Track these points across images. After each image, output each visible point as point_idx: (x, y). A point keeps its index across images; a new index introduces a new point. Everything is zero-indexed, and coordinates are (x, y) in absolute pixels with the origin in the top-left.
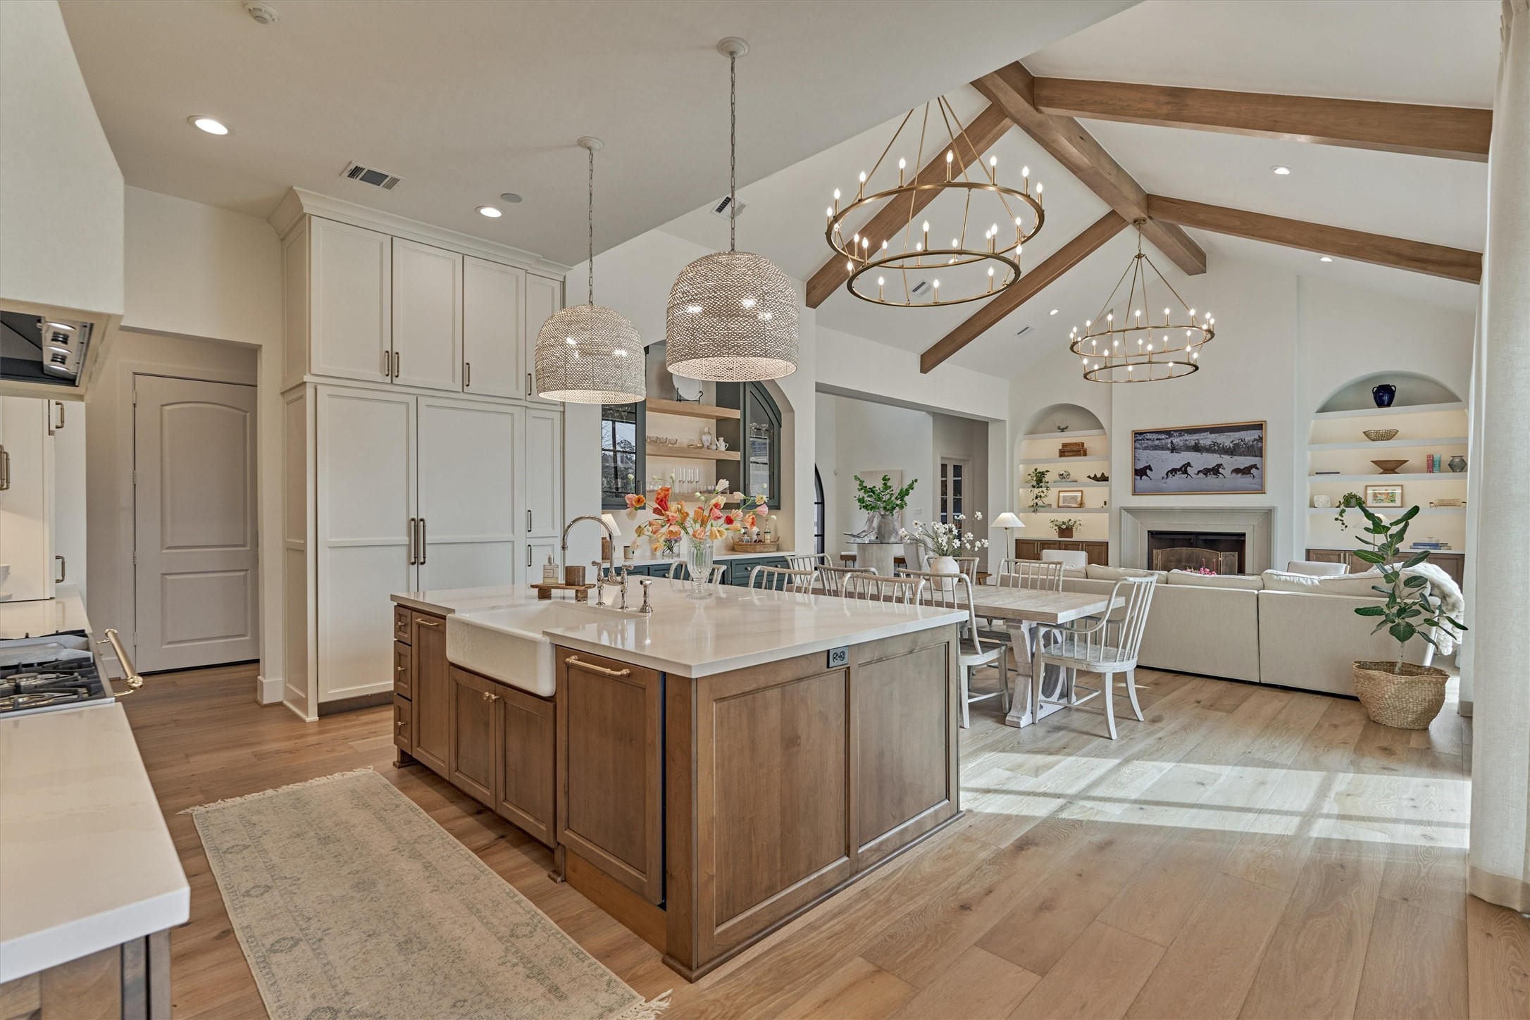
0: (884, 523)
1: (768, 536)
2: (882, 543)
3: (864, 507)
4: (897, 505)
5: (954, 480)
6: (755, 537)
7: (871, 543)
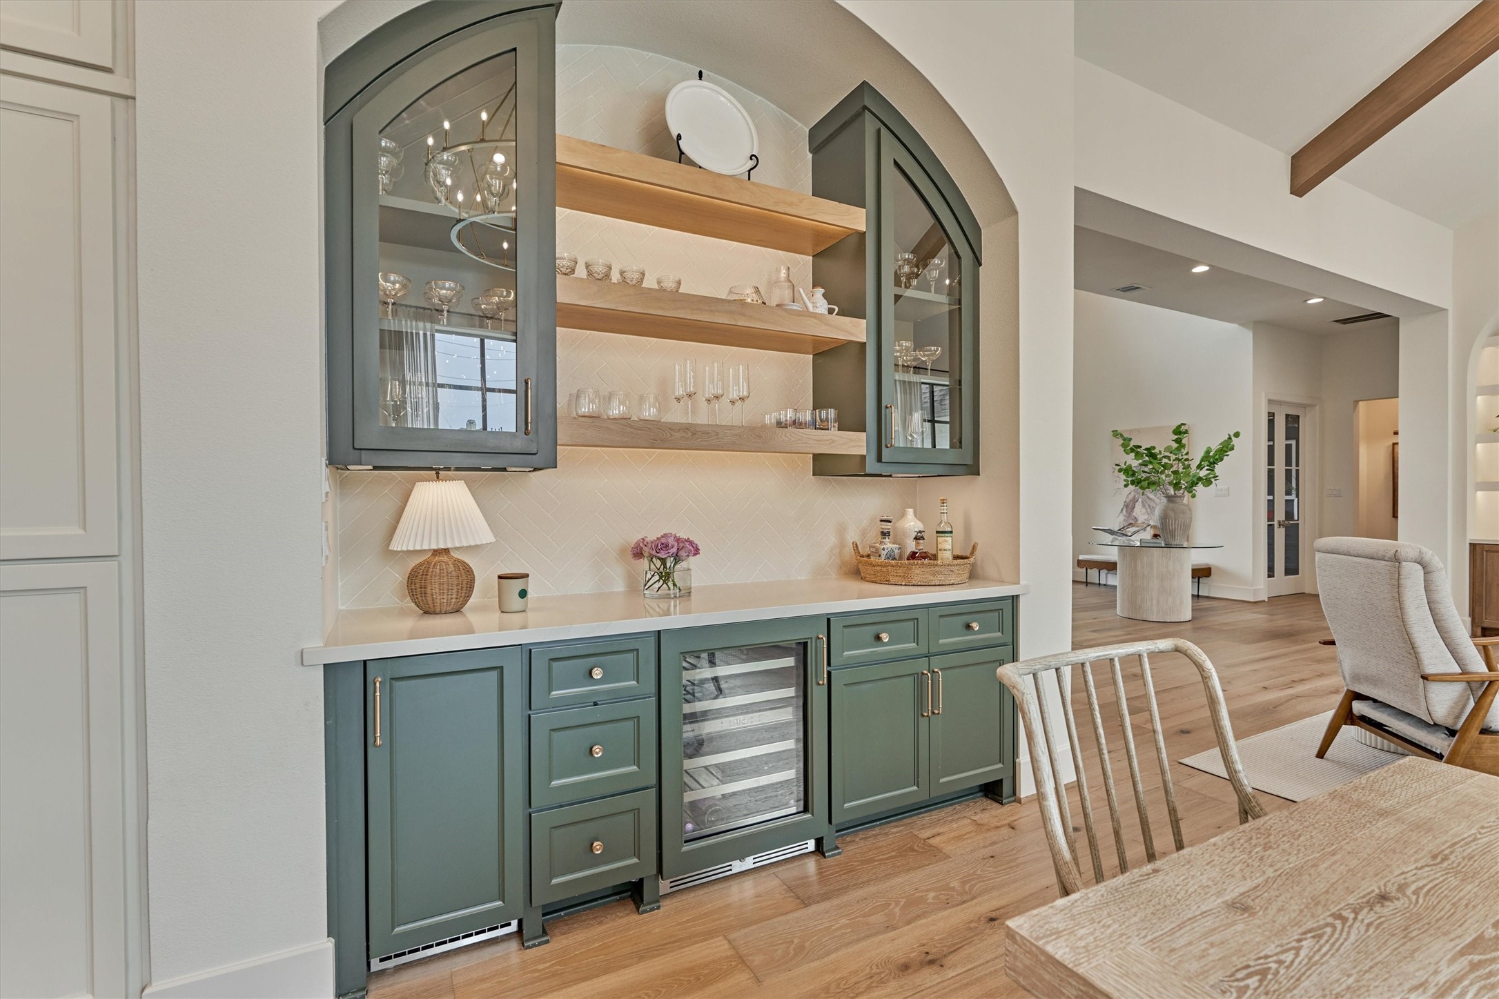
0: (1173, 510)
1: (946, 543)
2: (1168, 546)
3: (1133, 483)
4: (1200, 479)
5: (1286, 445)
6: (911, 546)
7: (1144, 546)
